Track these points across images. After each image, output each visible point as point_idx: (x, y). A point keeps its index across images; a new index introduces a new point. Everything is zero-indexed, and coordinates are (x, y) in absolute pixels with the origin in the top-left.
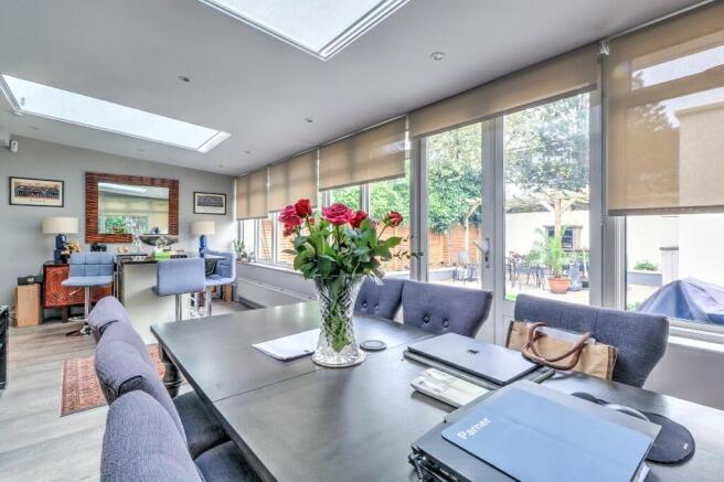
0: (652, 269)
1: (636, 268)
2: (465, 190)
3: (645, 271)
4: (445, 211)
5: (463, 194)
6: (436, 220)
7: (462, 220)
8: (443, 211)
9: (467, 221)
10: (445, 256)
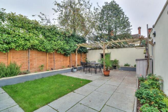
0: (129, 66)
1: (124, 66)
2: (76, 41)
3: (127, 67)
4: (68, 48)
5: (75, 43)
6: (64, 51)
7: (75, 51)
8: (67, 48)
9: (77, 52)
10: (70, 64)
